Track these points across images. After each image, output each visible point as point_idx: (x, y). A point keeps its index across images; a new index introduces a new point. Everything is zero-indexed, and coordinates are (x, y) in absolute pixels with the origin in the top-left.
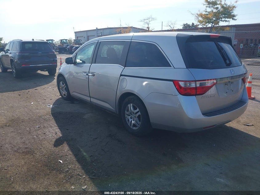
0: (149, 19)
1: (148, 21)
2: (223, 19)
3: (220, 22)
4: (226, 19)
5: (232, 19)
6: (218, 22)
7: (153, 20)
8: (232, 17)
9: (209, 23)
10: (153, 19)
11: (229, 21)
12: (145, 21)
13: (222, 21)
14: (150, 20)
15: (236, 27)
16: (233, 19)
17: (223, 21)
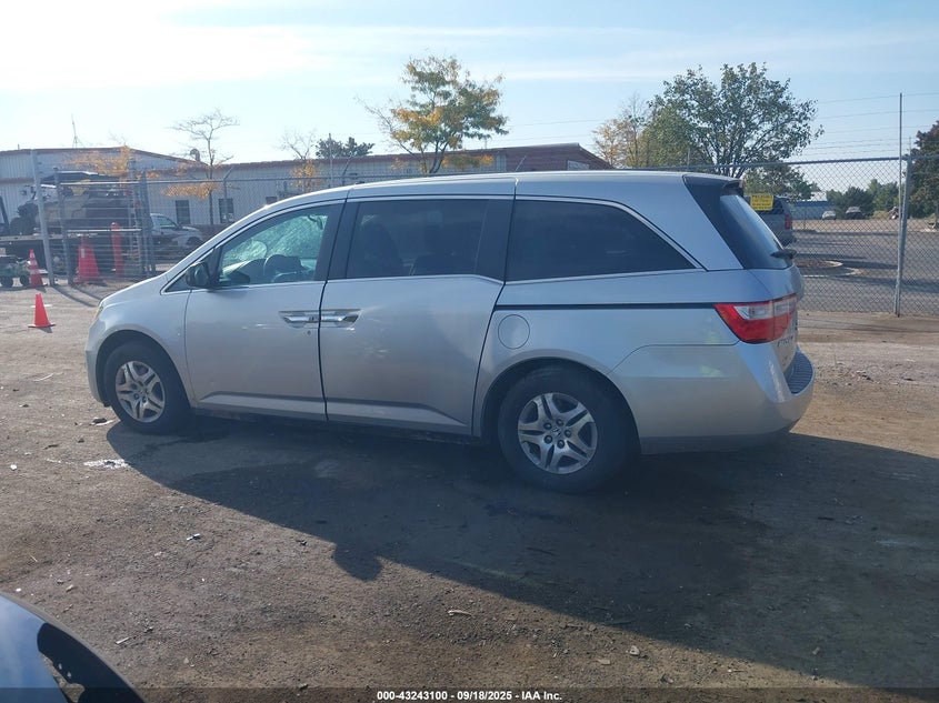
0: (209, 121)
1: (206, 128)
2: (472, 130)
3: (465, 138)
4: (482, 131)
5: (494, 131)
6: (459, 139)
7: (226, 125)
8: (496, 124)
9: (428, 139)
10: (226, 122)
11: (489, 136)
12: (196, 128)
13: (467, 135)
14: (215, 123)
15: (507, 156)
16: (498, 131)
17: (472, 136)
